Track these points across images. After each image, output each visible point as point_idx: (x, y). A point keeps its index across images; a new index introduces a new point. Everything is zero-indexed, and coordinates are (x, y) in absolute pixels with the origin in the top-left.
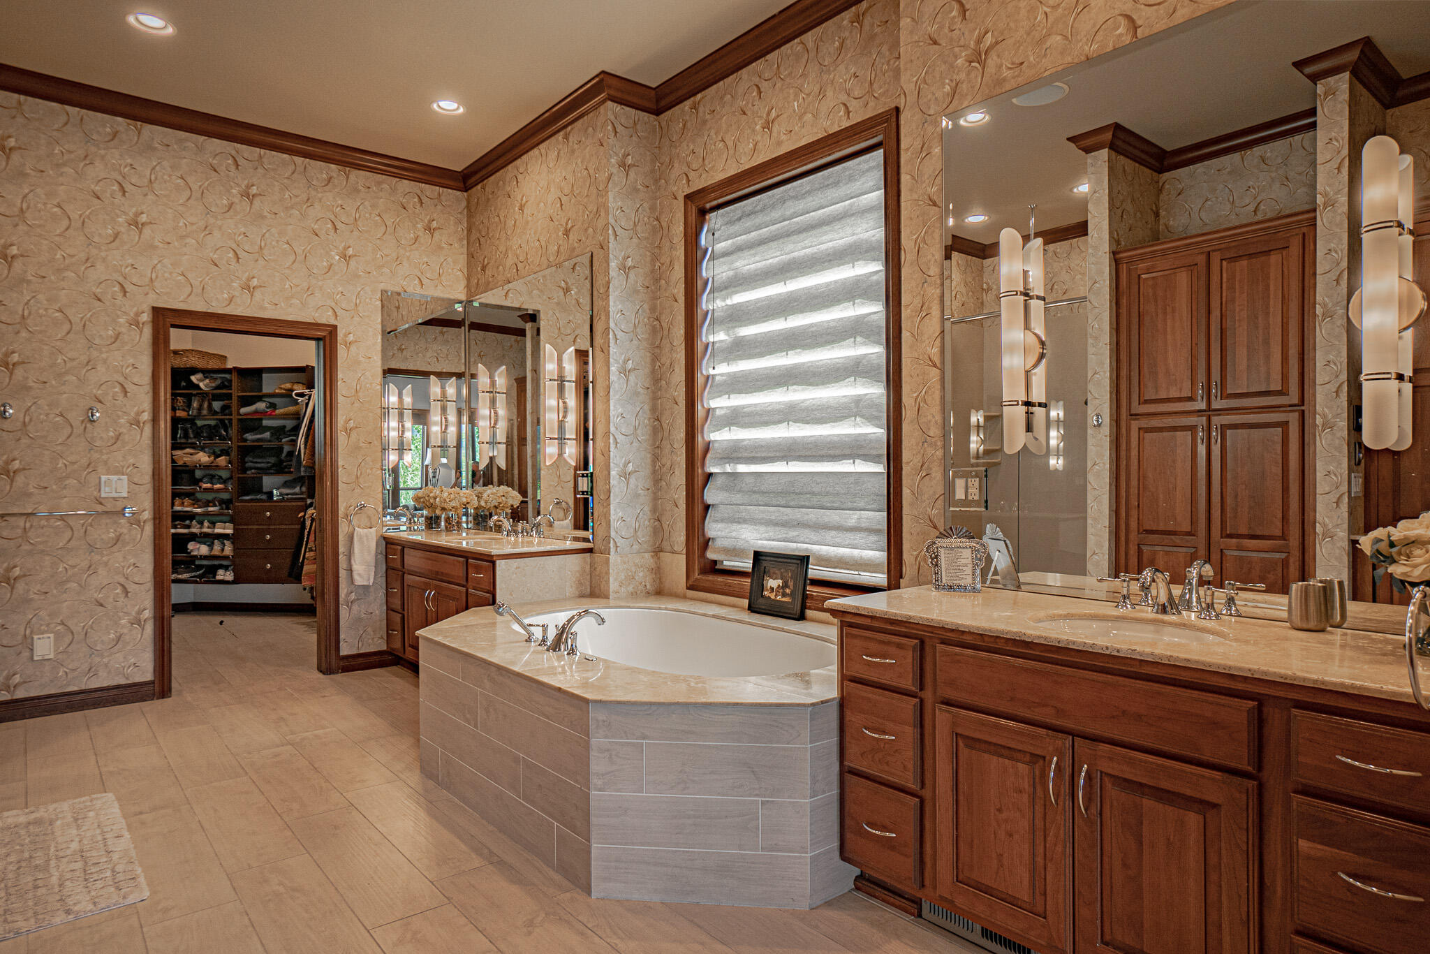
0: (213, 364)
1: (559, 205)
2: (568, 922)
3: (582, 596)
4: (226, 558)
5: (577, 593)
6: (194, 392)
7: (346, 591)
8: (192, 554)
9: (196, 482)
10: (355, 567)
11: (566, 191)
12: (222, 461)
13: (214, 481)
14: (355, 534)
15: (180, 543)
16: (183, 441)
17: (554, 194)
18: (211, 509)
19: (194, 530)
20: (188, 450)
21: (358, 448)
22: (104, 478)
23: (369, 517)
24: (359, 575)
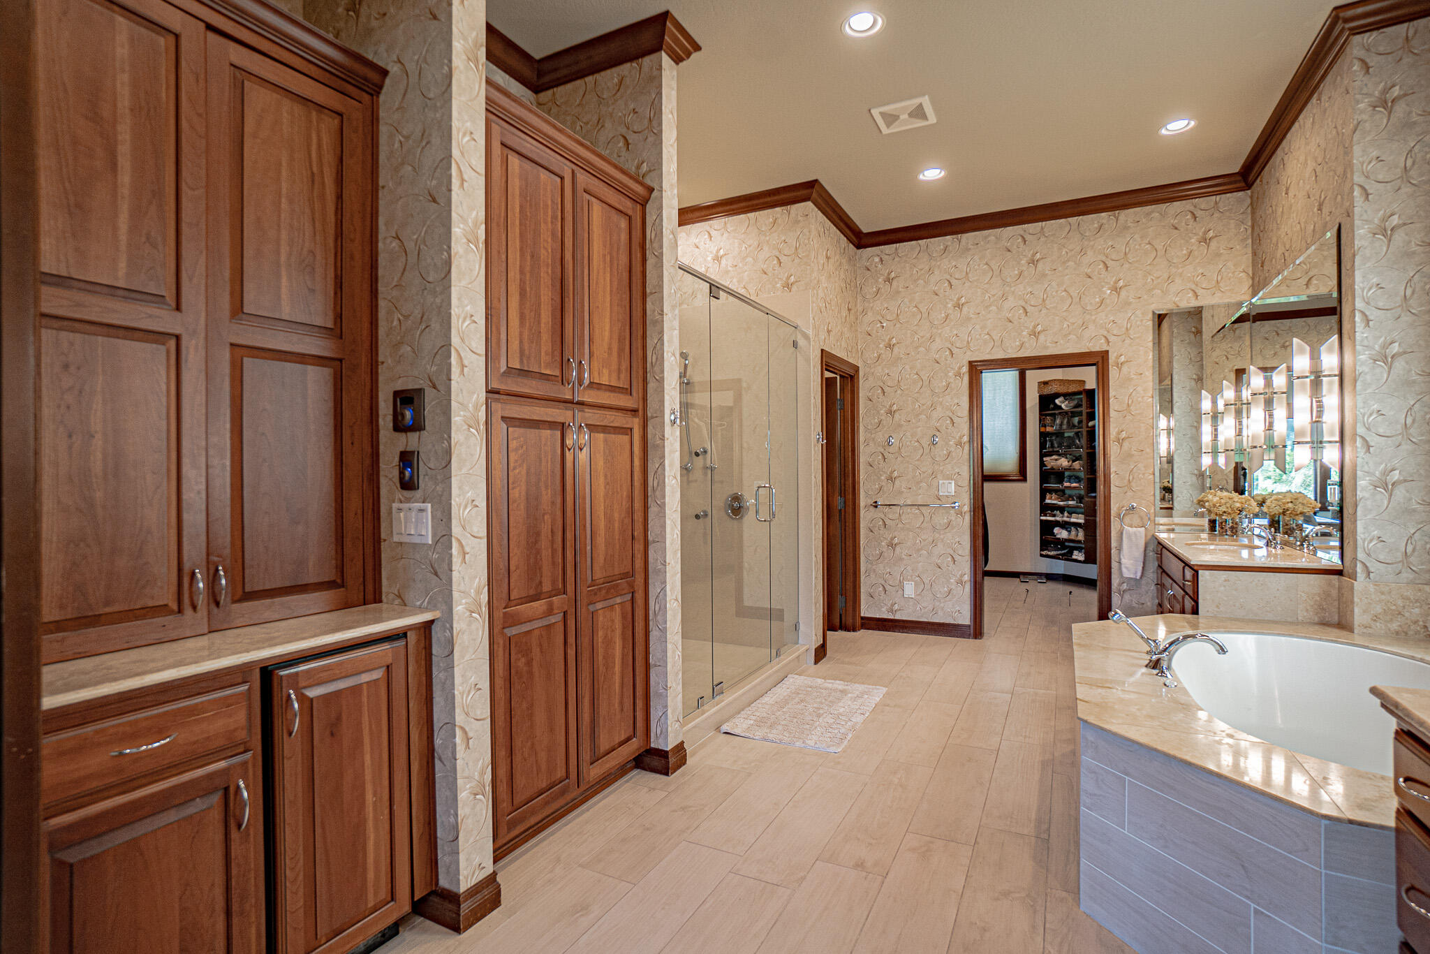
0: (1072, 389)
1: (1314, 178)
2: (1035, 912)
3: (1324, 623)
4: (1079, 542)
5: (1316, 619)
6: (1057, 412)
7: (1117, 581)
8: (1058, 536)
9: (1061, 481)
10: (1123, 561)
11: (1320, 160)
12: (1077, 465)
13: (1072, 481)
14: (1124, 532)
15: (1046, 528)
16: (1051, 450)
17: (1311, 165)
18: (1071, 503)
19: (1058, 519)
20: (1054, 457)
21: (1130, 456)
22: (941, 482)
23: (1141, 518)
24: (1127, 568)
